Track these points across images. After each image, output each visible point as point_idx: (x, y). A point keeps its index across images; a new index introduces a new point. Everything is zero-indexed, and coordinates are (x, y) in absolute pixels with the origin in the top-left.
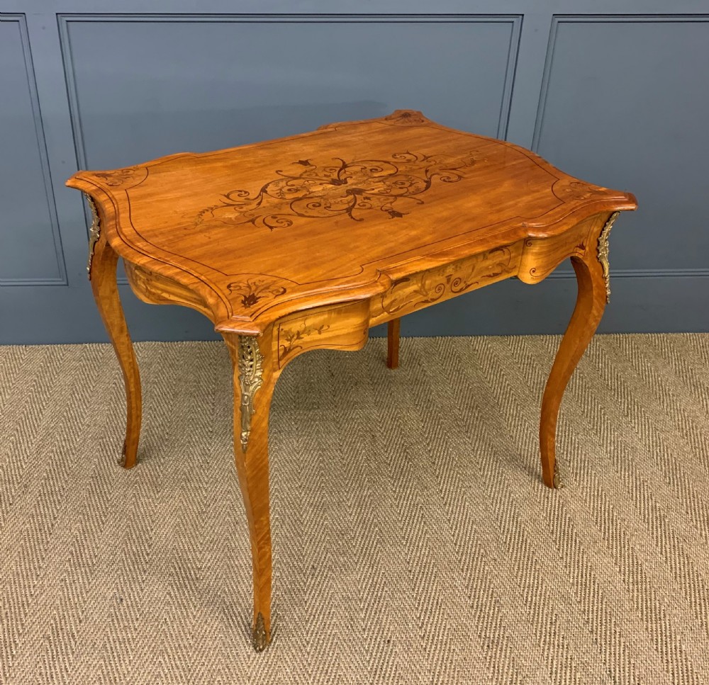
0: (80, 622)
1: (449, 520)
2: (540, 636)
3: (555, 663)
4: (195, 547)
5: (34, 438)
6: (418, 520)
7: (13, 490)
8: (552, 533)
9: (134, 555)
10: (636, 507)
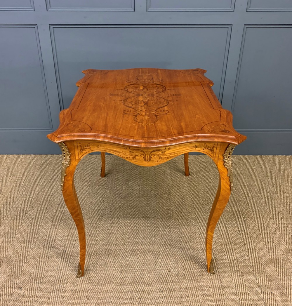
0: (49, 259)
1: (198, 225)
2: (232, 272)
3: (237, 282)
4: (96, 232)
5: (37, 189)
6: (185, 225)
7: (27, 208)
8: (240, 231)
9: (72, 234)
10: (275, 222)
